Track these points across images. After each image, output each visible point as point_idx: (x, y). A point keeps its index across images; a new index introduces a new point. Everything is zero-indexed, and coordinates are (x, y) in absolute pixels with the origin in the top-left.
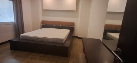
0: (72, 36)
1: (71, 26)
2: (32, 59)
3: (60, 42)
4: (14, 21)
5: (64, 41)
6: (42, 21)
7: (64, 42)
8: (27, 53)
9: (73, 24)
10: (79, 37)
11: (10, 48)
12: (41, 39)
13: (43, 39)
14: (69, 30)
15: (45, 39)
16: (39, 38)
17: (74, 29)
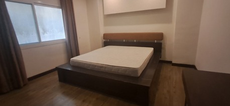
0: (158, 60)
1: (156, 41)
2: (84, 101)
3: (132, 75)
4: (65, 38)
5: (140, 73)
6: (104, 35)
7: (139, 75)
8: (79, 89)
9: (161, 36)
10: (173, 62)
11: (58, 79)
12: (98, 66)
13: (102, 66)
14: (153, 48)
15: (105, 67)
16: (95, 66)
17: (163, 46)
